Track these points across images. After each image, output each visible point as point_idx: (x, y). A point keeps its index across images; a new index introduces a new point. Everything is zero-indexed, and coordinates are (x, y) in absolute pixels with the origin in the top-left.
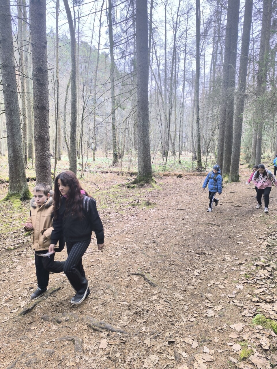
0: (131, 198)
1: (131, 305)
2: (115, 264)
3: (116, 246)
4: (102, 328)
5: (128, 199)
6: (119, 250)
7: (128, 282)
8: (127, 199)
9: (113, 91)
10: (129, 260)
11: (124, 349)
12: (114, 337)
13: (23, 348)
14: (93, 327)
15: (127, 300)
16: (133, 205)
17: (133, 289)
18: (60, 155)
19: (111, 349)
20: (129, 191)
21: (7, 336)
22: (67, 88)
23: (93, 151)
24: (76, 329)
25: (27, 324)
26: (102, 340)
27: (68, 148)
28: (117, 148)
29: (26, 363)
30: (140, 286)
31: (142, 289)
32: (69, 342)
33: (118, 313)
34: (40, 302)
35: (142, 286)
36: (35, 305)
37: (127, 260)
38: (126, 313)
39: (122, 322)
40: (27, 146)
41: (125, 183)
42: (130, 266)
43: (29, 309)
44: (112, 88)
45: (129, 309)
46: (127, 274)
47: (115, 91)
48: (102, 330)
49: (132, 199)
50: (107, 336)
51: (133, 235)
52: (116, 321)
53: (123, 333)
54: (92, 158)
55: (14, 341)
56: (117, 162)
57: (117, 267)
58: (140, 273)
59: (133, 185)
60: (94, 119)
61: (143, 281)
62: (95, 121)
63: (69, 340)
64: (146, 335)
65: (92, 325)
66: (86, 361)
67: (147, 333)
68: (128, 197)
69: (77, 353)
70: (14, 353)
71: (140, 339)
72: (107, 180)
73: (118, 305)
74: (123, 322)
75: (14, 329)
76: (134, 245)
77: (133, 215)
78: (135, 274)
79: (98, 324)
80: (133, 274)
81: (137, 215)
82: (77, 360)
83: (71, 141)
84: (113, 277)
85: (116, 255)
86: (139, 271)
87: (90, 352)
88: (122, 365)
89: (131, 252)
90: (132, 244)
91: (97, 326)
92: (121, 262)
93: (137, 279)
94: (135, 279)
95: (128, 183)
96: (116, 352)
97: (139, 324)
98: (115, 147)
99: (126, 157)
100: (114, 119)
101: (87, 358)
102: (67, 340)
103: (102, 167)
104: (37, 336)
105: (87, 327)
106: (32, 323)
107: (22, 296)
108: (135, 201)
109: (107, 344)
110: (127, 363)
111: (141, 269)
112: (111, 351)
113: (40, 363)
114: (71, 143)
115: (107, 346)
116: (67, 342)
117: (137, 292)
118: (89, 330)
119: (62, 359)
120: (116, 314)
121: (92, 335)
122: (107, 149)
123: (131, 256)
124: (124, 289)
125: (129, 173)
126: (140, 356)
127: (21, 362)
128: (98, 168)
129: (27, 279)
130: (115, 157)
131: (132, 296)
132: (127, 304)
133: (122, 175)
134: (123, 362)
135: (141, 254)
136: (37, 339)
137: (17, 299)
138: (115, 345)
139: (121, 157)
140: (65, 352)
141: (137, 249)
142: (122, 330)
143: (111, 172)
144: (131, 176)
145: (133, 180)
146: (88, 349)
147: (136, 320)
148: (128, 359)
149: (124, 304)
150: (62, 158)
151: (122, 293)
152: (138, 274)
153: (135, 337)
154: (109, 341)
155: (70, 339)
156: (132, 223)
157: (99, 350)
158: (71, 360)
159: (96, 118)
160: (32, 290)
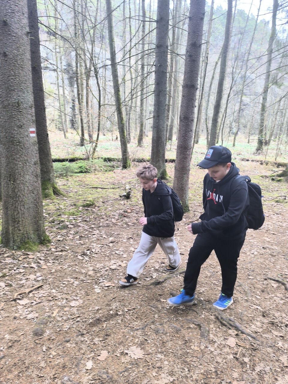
0: (275, 193)
1: (266, 312)
2: (250, 262)
3: (252, 244)
4: (231, 325)
5: (271, 194)
6: (256, 249)
7: (264, 286)
8: (269, 194)
9: (270, 65)
10: (267, 263)
11: (254, 356)
12: (243, 339)
13: (153, 316)
14: (222, 320)
15: (262, 305)
16: (277, 202)
17: (270, 296)
18: (198, 138)
19: (240, 350)
20: (273, 185)
21: (140, 299)
22: (216, 66)
23: (234, 136)
24: (203, 316)
25: (158, 295)
26: (229, 337)
27: (207, 131)
28: (264, 133)
29: (154, 330)
30: (278, 295)
31: (282, 299)
32: (195, 326)
33: (250, 315)
34: (170, 278)
35: (281, 295)
36: (165, 280)
37: (265, 261)
38: (260, 319)
39: (253, 326)
40: (168, 127)
41: (270, 174)
42: (269, 269)
43: (160, 282)
44: (268, 62)
45: (264, 316)
46: (263, 277)
47: (272, 65)
48: (230, 327)
49: (276, 195)
50: (235, 335)
51: (274, 235)
52: (247, 324)
53: (254, 339)
54: (232, 143)
55: (146, 306)
56: (261, 149)
57: (251, 267)
58: (280, 280)
59: (279, 178)
60: (241, 99)
61: (283, 290)
62: (241, 101)
63: (196, 325)
64: (282, 351)
65: (220, 318)
66: (212, 352)
67: (284, 349)
68: (271, 192)
69: (203, 340)
70: (145, 317)
71: (274, 353)
72: (246, 169)
73: (251, 307)
74: (255, 327)
75: (146, 295)
76: (275, 247)
77: (276, 212)
78: (274, 280)
79: (226, 319)
80: (271, 279)
81: (282, 213)
82: (202, 347)
83: (213, 124)
84: (247, 276)
85: (252, 253)
86: (279, 277)
87: (216, 344)
88: (250, 371)
89: (271, 254)
90: (272, 245)
91: (226, 321)
92: (257, 262)
93: (276, 286)
94: (273, 285)
95: (273, 175)
96: (244, 355)
97: (274, 336)
98: (261, 131)
99: (273, 145)
100: (265, 99)
101: (213, 350)
102: (193, 323)
103: (242, 154)
104: (165, 309)
105: (215, 318)
106: (162, 295)
107: (154, 267)
108: (280, 198)
109: (236, 344)
110: (256, 372)
111: (281, 276)
112: (239, 352)
113: (167, 335)
114: (212, 126)
115: (235, 345)
116: (193, 325)
117: (275, 301)
118: (216, 322)
119: (187, 340)
120: (247, 316)
121: (220, 328)
122: (250, 134)
123: (269, 259)
124: (258, 292)
125: (276, 164)
126: (273, 371)
127: (151, 327)
128: (238, 155)
129: (159, 253)
130: (260, 144)
131: (269, 303)
132: (262, 310)
133: (267, 165)
134: (251, 369)
135: (283, 259)
136: (165, 312)
137: (150, 269)
138: (244, 348)
139: (267, 143)
140: (191, 334)
141: (279, 253)
142: (254, 335)
143: (253, 161)
144: (278, 167)
145: (280, 172)
146: (214, 341)
147: (271, 331)
148: (258, 369)
149: (257, 308)
150: (200, 141)
151: (256, 296)
152: (277, 281)
153: (268, 348)
154: (237, 341)
155: (197, 323)
156: (274, 222)
157: (226, 346)
158: (196, 344)
159: (243, 98)
160: (163, 265)
